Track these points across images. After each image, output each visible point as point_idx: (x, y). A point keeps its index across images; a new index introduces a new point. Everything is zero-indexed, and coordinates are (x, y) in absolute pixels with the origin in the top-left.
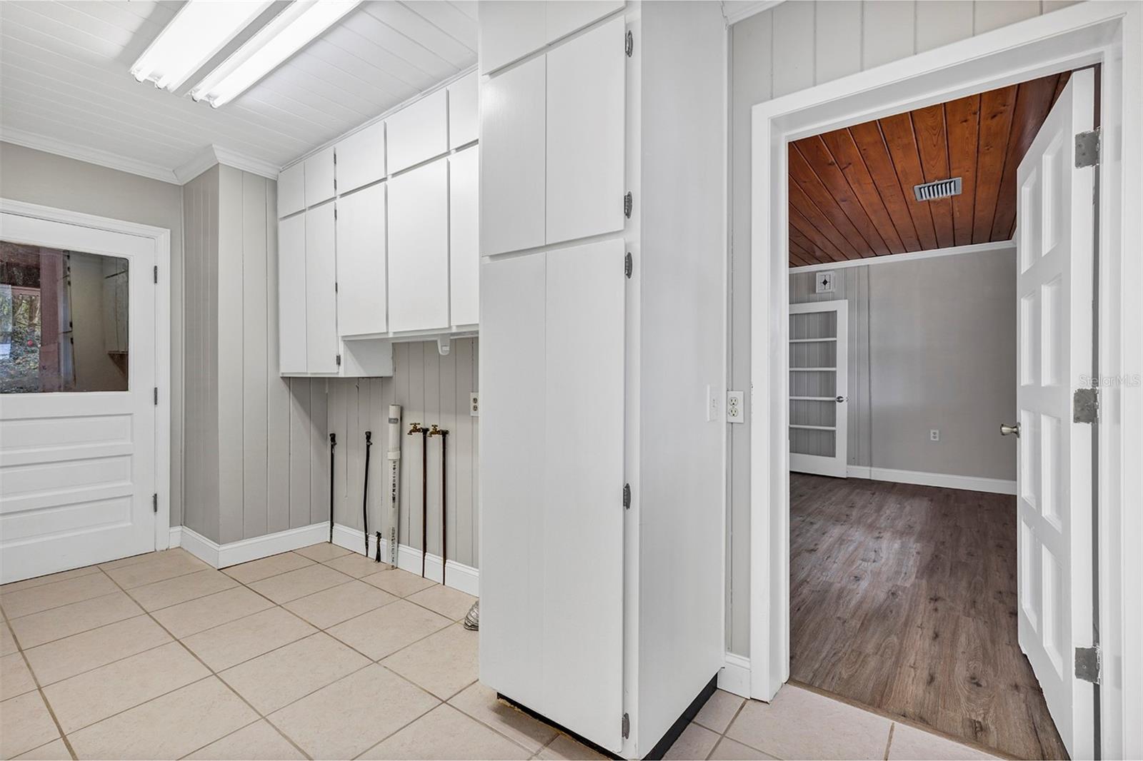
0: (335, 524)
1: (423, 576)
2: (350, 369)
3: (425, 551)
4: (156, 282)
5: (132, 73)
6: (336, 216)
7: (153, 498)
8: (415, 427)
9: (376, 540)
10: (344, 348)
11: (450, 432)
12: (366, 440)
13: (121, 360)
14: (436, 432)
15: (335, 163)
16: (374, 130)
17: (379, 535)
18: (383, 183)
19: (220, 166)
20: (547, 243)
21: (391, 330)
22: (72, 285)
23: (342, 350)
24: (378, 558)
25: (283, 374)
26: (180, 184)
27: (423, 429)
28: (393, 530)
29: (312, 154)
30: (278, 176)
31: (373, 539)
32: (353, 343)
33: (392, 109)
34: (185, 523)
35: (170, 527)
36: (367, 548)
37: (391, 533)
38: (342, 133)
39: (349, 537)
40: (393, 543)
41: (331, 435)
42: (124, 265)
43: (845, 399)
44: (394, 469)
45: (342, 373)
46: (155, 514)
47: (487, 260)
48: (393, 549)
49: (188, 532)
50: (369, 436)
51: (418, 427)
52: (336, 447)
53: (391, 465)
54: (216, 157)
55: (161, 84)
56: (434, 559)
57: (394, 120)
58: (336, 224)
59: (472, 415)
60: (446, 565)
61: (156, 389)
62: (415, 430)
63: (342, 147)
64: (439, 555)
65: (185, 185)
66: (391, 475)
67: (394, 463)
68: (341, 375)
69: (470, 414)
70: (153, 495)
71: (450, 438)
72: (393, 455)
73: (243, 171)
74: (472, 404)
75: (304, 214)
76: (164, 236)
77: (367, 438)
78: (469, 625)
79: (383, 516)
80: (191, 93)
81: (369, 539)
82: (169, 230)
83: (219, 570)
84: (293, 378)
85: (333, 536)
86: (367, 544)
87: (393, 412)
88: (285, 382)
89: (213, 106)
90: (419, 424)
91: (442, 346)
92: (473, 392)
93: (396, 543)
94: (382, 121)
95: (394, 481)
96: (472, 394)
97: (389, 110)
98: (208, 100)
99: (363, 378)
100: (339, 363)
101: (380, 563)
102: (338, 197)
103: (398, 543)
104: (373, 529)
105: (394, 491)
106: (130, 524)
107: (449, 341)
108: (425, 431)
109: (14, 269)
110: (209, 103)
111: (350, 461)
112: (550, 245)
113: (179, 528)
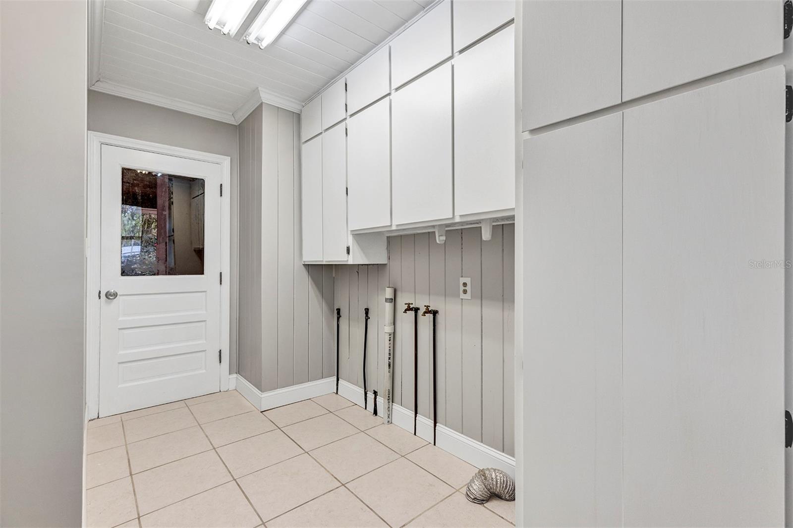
0: (340, 379)
1: (415, 434)
2: (356, 258)
3: (416, 413)
4: (221, 196)
5: (206, 23)
6: (347, 134)
7: (219, 353)
8: (409, 306)
9: (374, 397)
10: (353, 240)
11: (439, 312)
12: (365, 315)
13: (200, 253)
14: (428, 311)
15: (346, 90)
16: (381, 54)
17: (375, 393)
18: (388, 97)
19: (263, 104)
20: (623, 101)
21: (395, 223)
22: (174, 204)
23: (350, 241)
24: (375, 413)
25: (304, 262)
26: (236, 124)
27: (415, 309)
28: (389, 392)
29: (327, 88)
30: (301, 110)
31: (371, 396)
32: (361, 236)
33: (396, 32)
34: (238, 372)
35: (230, 374)
36: (366, 403)
37: (387, 394)
38: (351, 64)
39: (352, 391)
40: (389, 402)
41: (337, 309)
42: (202, 183)
44: (390, 340)
45: (351, 260)
46: (220, 365)
47: (527, 136)
48: (389, 407)
49: (241, 380)
50: (367, 311)
51: (411, 306)
52: (341, 319)
53: (387, 337)
54: (261, 97)
55: (225, 31)
56: (426, 422)
57: (396, 42)
58: (347, 141)
59: (461, 297)
60: (436, 428)
61: (221, 273)
62: (409, 309)
63: (351, 76)
64: (429, 418)
65: (239, 124)
66: (387, 345)
67: (390, 335)
68: (350, 262)
69: (459, 297)
70: (219, 351)
71: (440, 317)
72: (389, 329)
73: (278, 108)
74: (462, 288)
75: (321, 136)
76: (226, 161)
77: (365, 313)
78: (473, 498)
79: (379, 378)
80: (245, 37)
81: (368, 395)
82: (230, 158)
83: (261, 412)
84: (311, 265)
85: (339, 388)
86: (366, 399)
87: (389, 293)
88: (306, 268)
89: (261, 47)
90: (412, 304)
91: (439, 236)
92: (462, 277)
93: (391, 402)
94: (388, 45)
95: (390, 350)
96: (461, 279)
97: (394, 34)
98: (257, 43)
99: (362, 265)
100: (348, 252)
101: (377, 417)
102: (348, 117)
103: (392, 402)
104: (371, 388)
105: (389, 358)
106: (204, 371)
107: (445, 232)
108: (416, 310)
109: (136, 188)
110: (258, 45)
111: (352, 332)
112: (625, 102)
113: (235, 376)
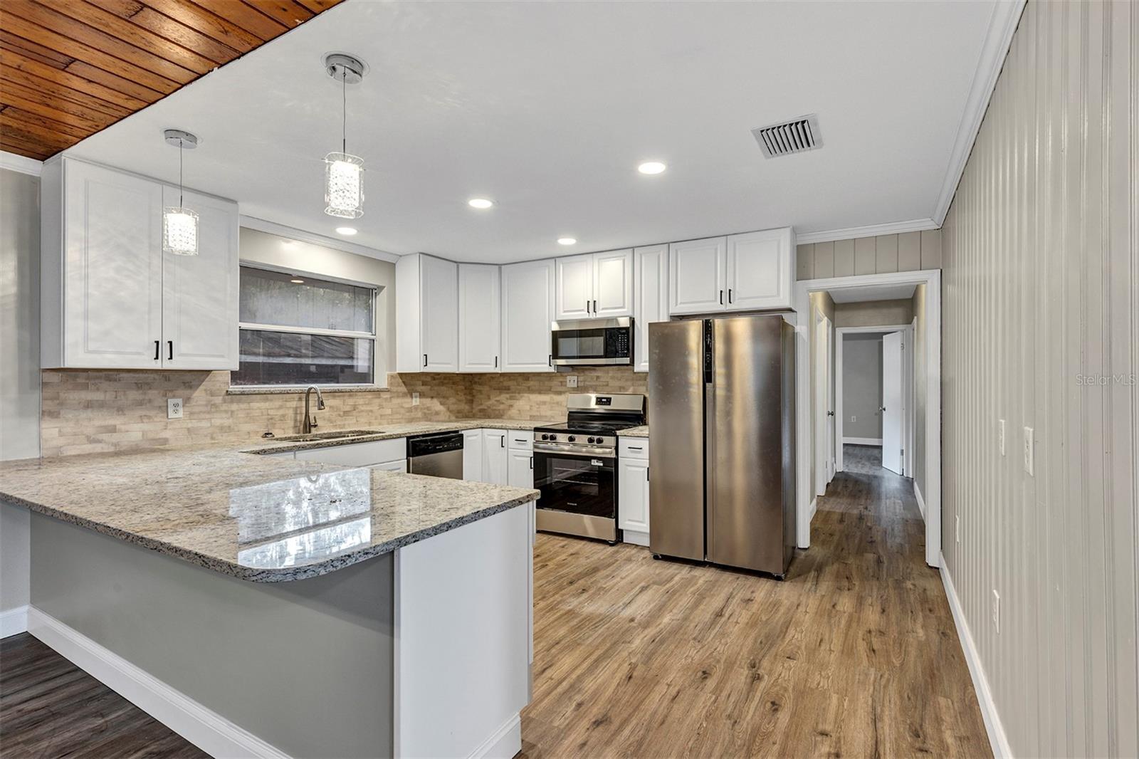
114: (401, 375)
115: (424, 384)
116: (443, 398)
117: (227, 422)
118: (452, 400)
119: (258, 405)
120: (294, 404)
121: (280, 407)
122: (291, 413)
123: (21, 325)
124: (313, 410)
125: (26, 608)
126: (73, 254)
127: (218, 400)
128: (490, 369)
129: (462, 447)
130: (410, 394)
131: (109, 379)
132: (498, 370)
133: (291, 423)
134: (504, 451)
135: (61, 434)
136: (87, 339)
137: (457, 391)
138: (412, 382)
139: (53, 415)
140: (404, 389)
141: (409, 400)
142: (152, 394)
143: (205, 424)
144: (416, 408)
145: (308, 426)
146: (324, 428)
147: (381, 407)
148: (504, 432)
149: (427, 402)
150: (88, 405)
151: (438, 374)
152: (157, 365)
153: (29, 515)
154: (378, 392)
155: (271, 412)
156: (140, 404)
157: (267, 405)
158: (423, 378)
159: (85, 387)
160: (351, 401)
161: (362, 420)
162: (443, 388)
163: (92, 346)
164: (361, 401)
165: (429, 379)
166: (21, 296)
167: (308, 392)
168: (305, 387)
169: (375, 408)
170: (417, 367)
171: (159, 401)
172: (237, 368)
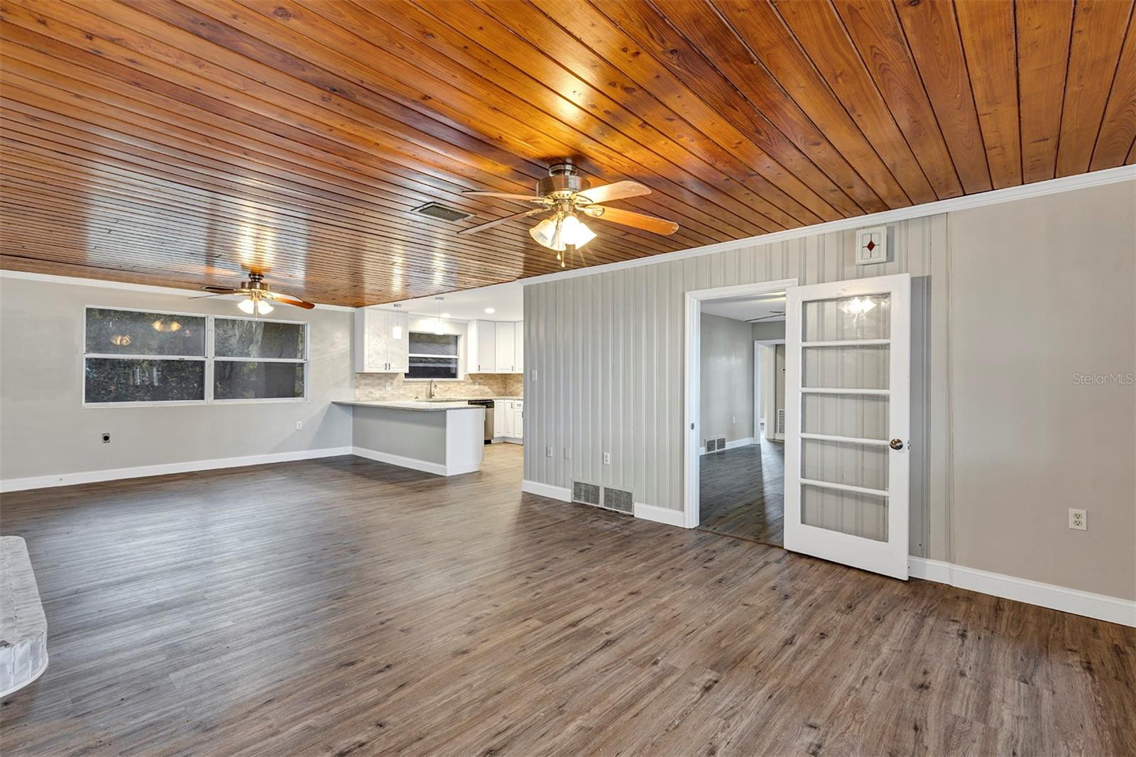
43: (905, 445)
114: (470, 375)
115: (481, 378)
116: (490, 386)
117: (404, 392)
118: (495, 387)
119: (414, 386)
120: (426, 386)
121: (421, 387)
122: (425, 390)
123: (351, 360)
124: (433, 389)
125: (351, 447)
126: (366, 336)
127: (401, 384)
128: (510, 372)
129: (493, 407)
130: (474, 383)
131: (371, 376)
132: (513, 372)
133: (424, 394)
134: (512, 410)
135: (360, 394)
136: (369, 364)
137: (497, 382)
138: (476, 378)
139: (357, 387)
140: (471, 381)
141: (473, 386)
142: (382, 381)
143: (397, 393)
144: (477, 390)
145: (431, 395)
146: (437, 397)
147: (460, 389)
148: (512, 401)
149: (482, 387)
150: (366, 385)
151: (488, 374)
152: (385, 371)
153: (351, 419)
154: (460, 382)
155: (419, 389)
156: (378, 385)
157: (416, 386)
158: (480, 376)
159: (365, 378)
160: (448, 386)
161: (452, 394)
162: (491, 381)
163: (371, 366)
164: (452, 386)
165: (483, 376)
166: (351, 350)
167: (431, 381)
168: (430, 379)
169: (458, 390)
170: (475, 371)
171: (384, 384)
172: (408, 372)
